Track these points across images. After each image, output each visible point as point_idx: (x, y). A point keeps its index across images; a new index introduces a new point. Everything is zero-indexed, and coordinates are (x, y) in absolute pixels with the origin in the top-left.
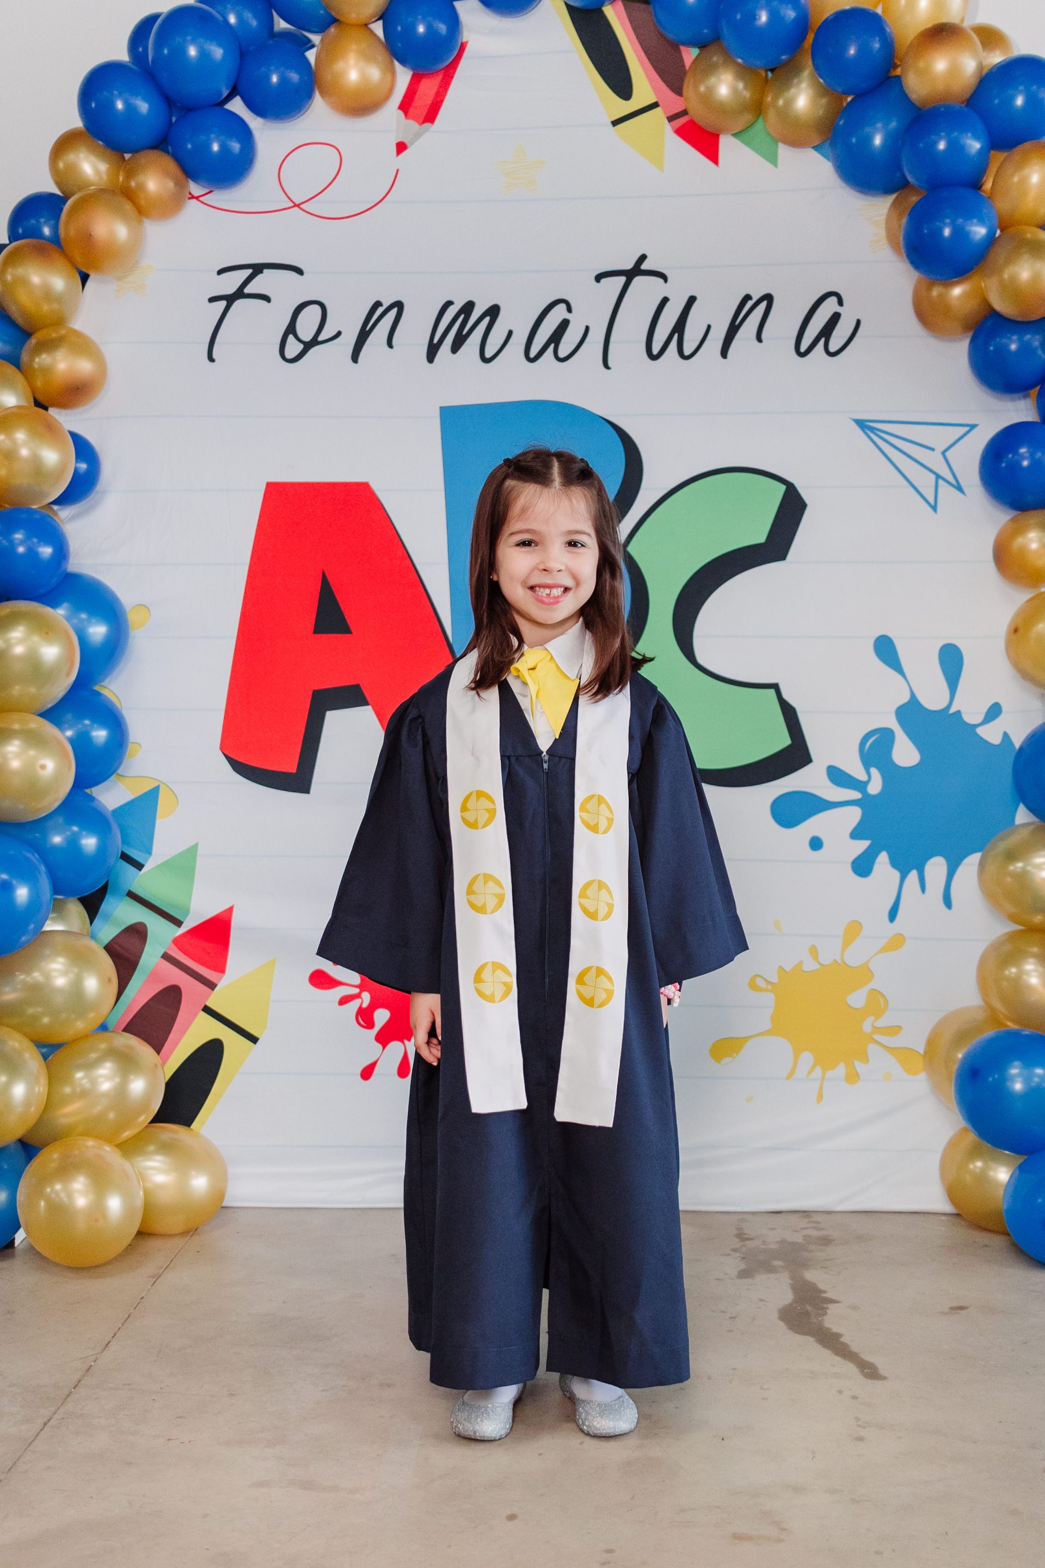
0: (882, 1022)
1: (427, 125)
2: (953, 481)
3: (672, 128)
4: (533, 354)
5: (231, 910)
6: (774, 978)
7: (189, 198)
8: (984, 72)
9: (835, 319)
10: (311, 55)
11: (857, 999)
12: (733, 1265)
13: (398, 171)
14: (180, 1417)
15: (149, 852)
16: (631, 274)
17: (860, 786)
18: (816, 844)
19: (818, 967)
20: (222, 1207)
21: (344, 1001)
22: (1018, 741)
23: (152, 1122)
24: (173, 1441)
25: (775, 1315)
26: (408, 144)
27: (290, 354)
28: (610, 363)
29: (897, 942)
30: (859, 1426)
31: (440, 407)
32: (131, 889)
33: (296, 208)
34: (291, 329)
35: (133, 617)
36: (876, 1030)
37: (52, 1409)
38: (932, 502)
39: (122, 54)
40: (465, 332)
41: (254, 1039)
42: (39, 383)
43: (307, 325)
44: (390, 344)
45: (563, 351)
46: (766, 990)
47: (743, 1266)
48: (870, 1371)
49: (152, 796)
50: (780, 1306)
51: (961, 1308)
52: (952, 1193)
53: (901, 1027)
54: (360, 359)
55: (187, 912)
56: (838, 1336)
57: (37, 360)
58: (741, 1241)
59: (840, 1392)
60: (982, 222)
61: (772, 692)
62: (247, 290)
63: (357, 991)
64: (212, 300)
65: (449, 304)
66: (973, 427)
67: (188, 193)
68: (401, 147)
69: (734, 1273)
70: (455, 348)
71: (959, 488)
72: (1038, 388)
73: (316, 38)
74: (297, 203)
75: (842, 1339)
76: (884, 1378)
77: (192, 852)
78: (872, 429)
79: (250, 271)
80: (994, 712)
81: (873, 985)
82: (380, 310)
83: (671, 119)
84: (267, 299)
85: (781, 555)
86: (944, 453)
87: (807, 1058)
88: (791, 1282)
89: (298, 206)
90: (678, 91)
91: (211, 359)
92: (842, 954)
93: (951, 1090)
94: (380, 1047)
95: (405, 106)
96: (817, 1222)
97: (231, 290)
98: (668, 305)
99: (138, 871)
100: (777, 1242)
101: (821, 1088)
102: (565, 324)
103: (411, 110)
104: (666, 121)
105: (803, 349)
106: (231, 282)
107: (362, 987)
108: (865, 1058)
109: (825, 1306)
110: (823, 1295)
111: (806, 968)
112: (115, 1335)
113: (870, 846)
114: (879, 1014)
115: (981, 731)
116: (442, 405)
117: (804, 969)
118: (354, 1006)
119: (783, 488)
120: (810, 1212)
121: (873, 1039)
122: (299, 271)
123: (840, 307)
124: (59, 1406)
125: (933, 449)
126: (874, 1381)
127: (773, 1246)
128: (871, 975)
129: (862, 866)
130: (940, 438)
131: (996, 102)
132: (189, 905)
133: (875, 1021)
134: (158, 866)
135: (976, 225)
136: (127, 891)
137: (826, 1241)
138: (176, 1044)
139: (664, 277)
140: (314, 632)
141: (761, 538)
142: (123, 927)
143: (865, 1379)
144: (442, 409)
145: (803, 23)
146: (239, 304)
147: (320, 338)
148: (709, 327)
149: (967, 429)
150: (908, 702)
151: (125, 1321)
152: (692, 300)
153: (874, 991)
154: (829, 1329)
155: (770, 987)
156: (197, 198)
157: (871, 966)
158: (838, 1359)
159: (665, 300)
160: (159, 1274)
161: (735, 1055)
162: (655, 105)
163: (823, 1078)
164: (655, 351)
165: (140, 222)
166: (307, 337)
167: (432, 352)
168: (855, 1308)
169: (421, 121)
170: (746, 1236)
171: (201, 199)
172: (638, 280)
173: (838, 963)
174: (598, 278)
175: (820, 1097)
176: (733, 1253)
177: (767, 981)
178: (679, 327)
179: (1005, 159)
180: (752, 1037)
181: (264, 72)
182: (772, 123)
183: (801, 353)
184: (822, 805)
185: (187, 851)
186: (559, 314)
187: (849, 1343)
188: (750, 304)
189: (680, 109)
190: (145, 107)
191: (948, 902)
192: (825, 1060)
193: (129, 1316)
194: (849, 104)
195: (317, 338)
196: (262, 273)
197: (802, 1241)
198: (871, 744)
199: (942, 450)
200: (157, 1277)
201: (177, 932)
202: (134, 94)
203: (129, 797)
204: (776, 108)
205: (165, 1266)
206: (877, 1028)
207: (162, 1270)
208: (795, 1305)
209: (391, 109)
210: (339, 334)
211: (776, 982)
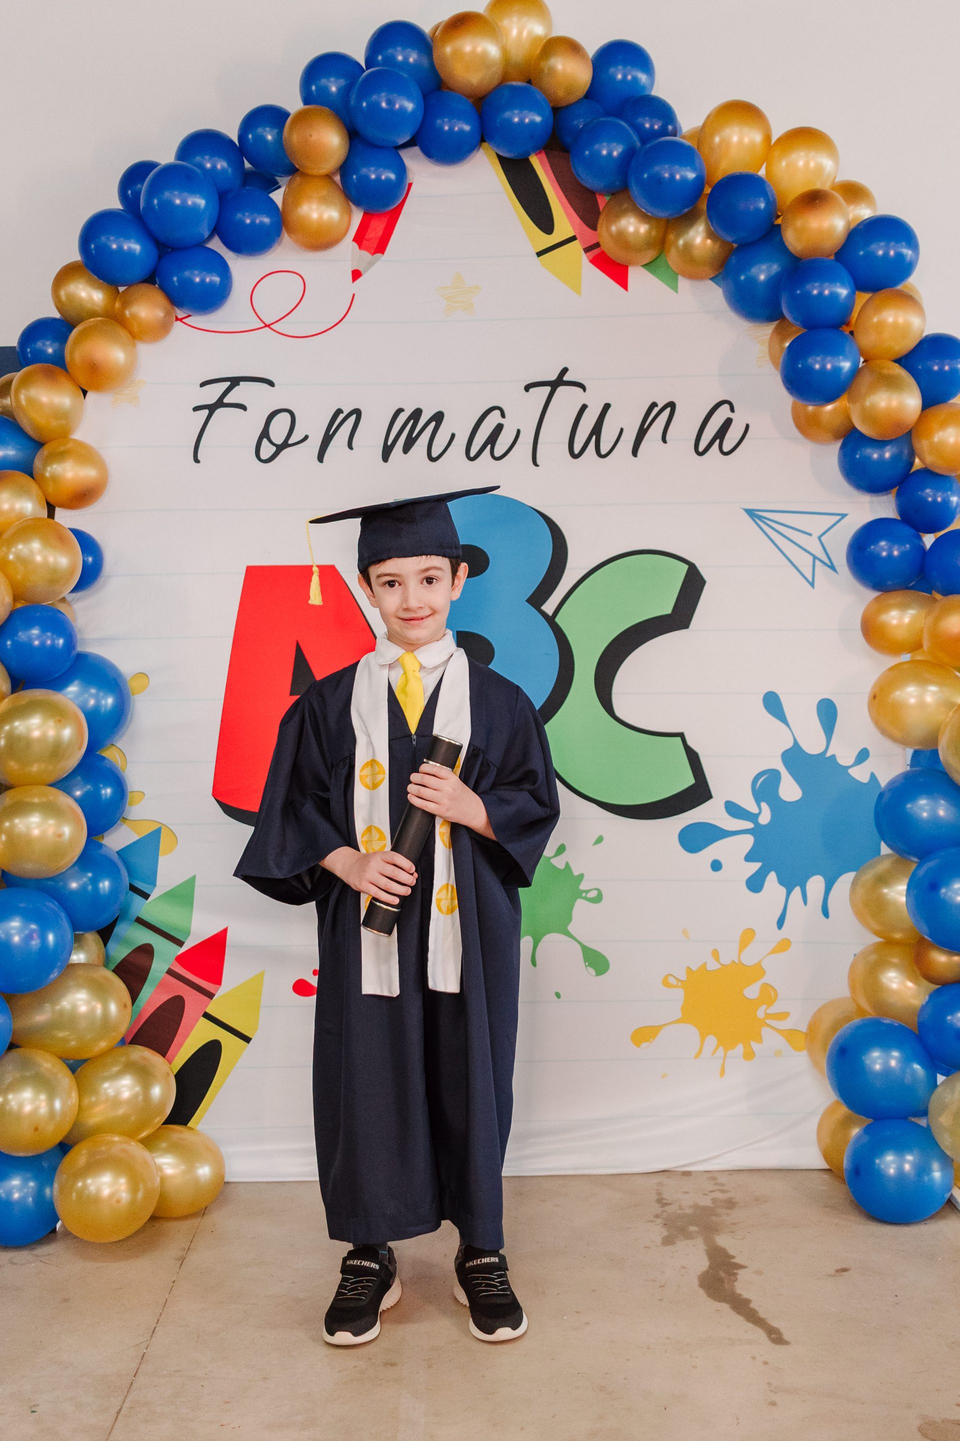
0: (772, 1010)
1: (378, 255)
2: (827, 562)
3: (588, 257)
4: (472, 454)
5: (225, 931)
6: (684, 978)
7: (175, 321)
8: (852, 226)
9: (728, 424)
11: (752, 991)
12: (657, 1232)
13: (354, 295)
14: (228, 1402)
15: (155, 885)
16: (555, 385)
17: (752, 817)
18: (716, 866)
19: (717, 966)
20: (225, 1183)
22: (884, 781)
23: (165, 1123)
24: (225, 1426)
25: (695, 1283)
26: (362, 273)
27: (264, 455)
28: (538, 462)
29: (784, 945)
30: (771, 1391)
32: (140, 916)
33: (267, 328)
34: (265, 434)
35: (133, 685)
36: (768, 1016)
37: (121, 1398)
38: (810, 579)
39: (116, 204)
40: (414, 436)
41: (247, 1039)
42: (50, 489)
43: (279, 430)
44: (350, 446)
45: (499, 450)
46: (677, 986)
47: (665, 1233)
48: (776, 1337)
49: (156, 835)
50: (699, 1273)
51: (844, 1270)
52: (826, 1150)
53: (789, 1013)
54: (325, 459)
55: (188, 933)
56: (748, 1301)
57: (49, 469)
58: (662, 1207)
59: (754, 1358)
60: (847, 357)
61: (679, 739)
62: (226, 400)
64: (196, 409)
65: (400, 411)
66: (844, 516)
67: (174, 318)
68: (356, 275)
69: (659, 1240)
70: (406, 449)
71: (833, 568)
72: (897, 488)
74: (268, 324)
75: (752, 1305)
76: (786, 1343)
77: (191, 883)
78: (760, 518)
79: (228, 383)
80: (863, 756)
81: (765, 980)
82: (341, 417)
83: (587, 250)
84: (243, 407)
85: (685, 624)
86: (819, 538)
87: (711, 1041)
88: (706, 1248)
89: (268, 326)
90: (593, 226)
91: (197, 460)
92: (739, 956)
95: (359, 239)
96: (723, 1185)
97: (212, 400)
98: (587, 411)
99: (145, 900)
100: (691, 1207)
101: (723, 1065)
102: (499, 428)
103: (364, 242)
104: (583, 252)
105: (701, 448)
106: (212, 394)
108: (759, 1039)
109: (735, 1271)
110: (733, 1260)
111: (708, 968)
112: (158, 1321)
113: (761, 868)
114: (770, 1002)
115: (850, 771)
117: (708, 969)
119: (686, 567)
120: (714, 1171)
121: (766, 1023)
122: (271, 384)
123: (732, 414)
124: (125, 1394)
125: (810, 535)
126: (780, 1346)
127: (689, 1211)
128: (763, 971)
129: (755, 884)
130: (817, 525)
131: (861, 253)
132: (190, 926)
133: (765, 1010)
134: (161, 896)
135: (843, 360)
136: (136, 918)
137: (731, 1204)
138: (181, 1045)
139: (583, 387)
140: (290, 695)
141: (668, 610)
142: (133, 948)
143: (773, 1345)
145: (700, 183)
146: (219, 412)
147: (290, 442)
148: (622, 430)
149: (839, 517)
150: (792, 747)
151: (164, 1306)
152: (607, 407)
153: (766, 985)
154: (740, 1295)
155: (680, 984)
156: (181, 320)
157: (763, 965)
158: (750, 1325)
159: (584, 407)
160: (184, 1256)
161: (651, 1040)
162: (573, 239)
163: (725, 1056)
164: (577, 451)
165: (134, 346)
166: (279, 441)
167: (387, 453)
168: (759, 1273)
169: (372, 252)
170: (667, 1202)
171: (184, 320)
172: (561, 390)
173: (736, 963)
174: (527, 388)
175: (723, 1072)
176: (656, 1219)
177: (678, 979)
178: (597, 430)
179: (868, 300)
180: (666, 1025)
181: (239, 215)
182: (673, 257)
183: (700, 452)
184: (721, 834)
185: (186, 882)
186: (494, 419)
187: (757, 1308)
188: (656, 410)
189: (594, 242)
190: (136, 247)
191: (826, 913)
192: (727, 1042)
193: (166, 1300)
194: (737, 248)
195: (287, 441)
196: (239, 385)
197: (712, 1205)
198: (761, 785)
199: (819, 535)
200: (182, 1260)
201: (179, 951)
202: (128, 238)
203: (135, 837)
204: (677, 247)
205: (187, 1247)
206: (770, 1014)
207: (185, 1252)
208: (711, 1272)
209: (348, 244)
210: (306, 437)
211: (684, 980)
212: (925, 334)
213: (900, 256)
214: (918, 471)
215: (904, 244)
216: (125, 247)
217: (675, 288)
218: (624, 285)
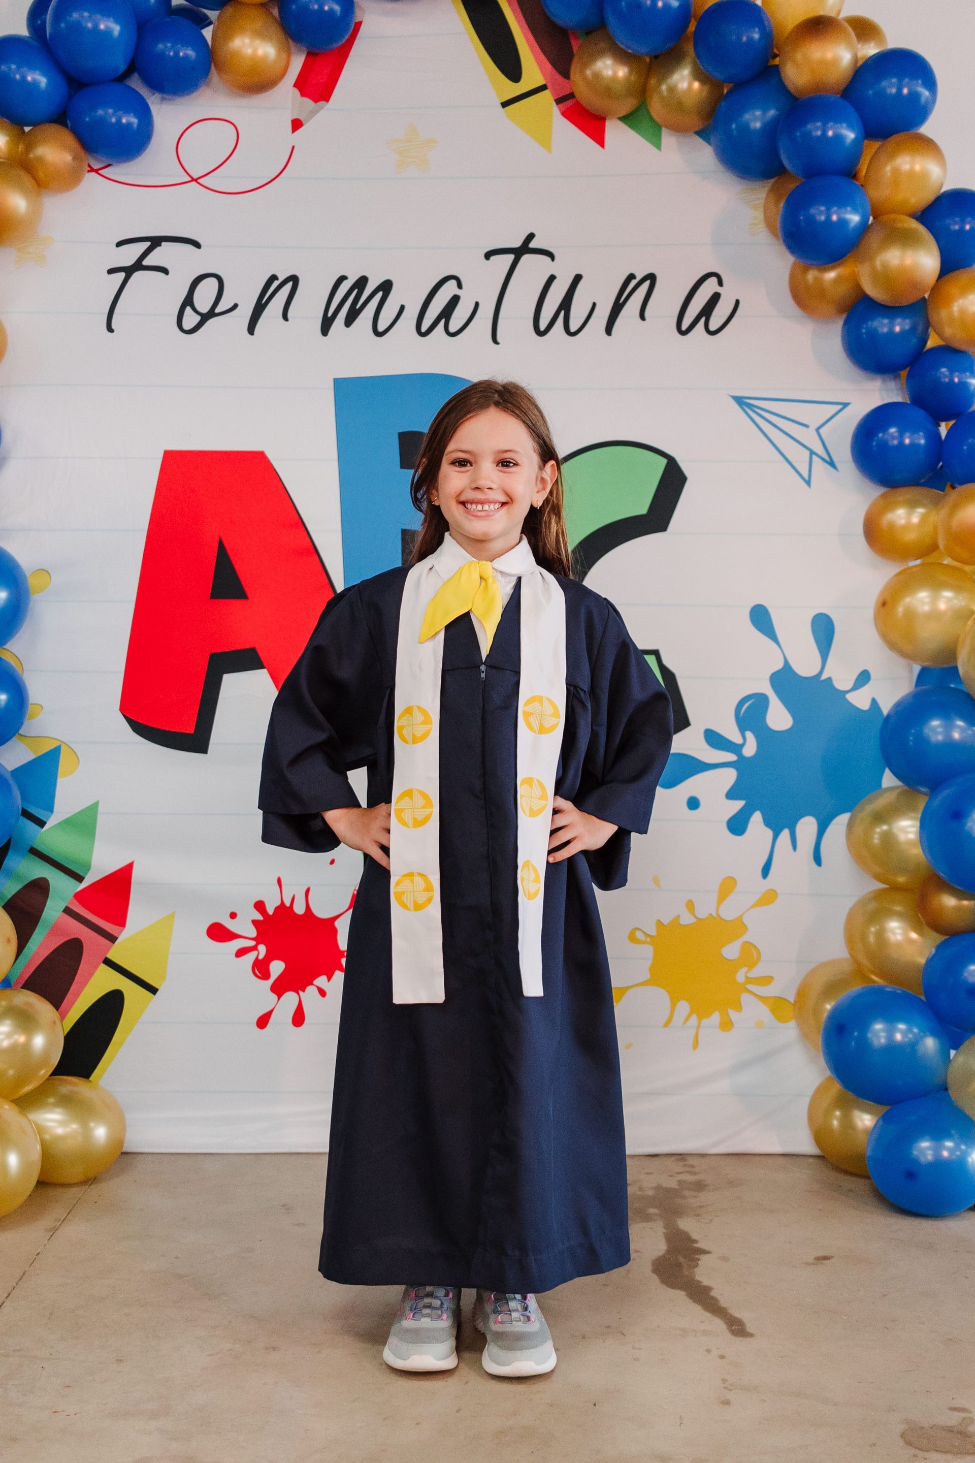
0: (754, 973)
1: (322, 103)
2: (827, 458)
3: (560, 110)
4: (424, 328)
5: (130, 866)
6: (653, 932)
7: (89, 171)
8: (860, 63)
9: (715, 298)
10: (207, 33)
11: (731, 951)
13: (293, 147)
14: (68, 1387)
15: (51, 809)
16: (519, 252)
17: (735, 748)
18: (693, 804)
19: (694, 920)
20: (123, 1154)
21: (241, 953)
22: (886, 707)
23: (52, 1075)
24: (58, 1414)
25: (649, 1268)
26: (304, 122)
27: (188, 324)
28: (499, 339)
29: (769, 897)
30: (726, 1388)
31: (334, 379)
32: (33, 846)
33: (194, 183)
34: (189, 301)
35: (32, 582)
36: (749, 980)
38: (806, 477)
39: (22, 30)
40: (358, 307)
41: (153, 990)
43: (204, 297)
44: (285, 317)
45: (454, 326)
46: (645, 942)
48: (737, 1328)
49: (54, 754)
50: (654, 1258)
51: (826, 1258)
52: (820, 1135)
53: (773, 978)
54: (256, 331)
55: (88, 867)
56: (708, 1289)
59: (708, 1351)
60: (855, 210)
62: (146, 262)
63: (253, 943)
64: (111, 271)
65: (342, 279)
66: (846, 405)
67: (87, 166)
68: (297, 124)
70: (349, 322)
71: (832, 464)
72: (908, 369)
73: (212, 14)
74: (195, 177)
75: (713, 1294)
76: (751, 1335)
77: (94, 808)
78: (750, 406)
79: (148, 244)
80: (864, 678)
81: (746, 937)
82: (276, 284)
83: (558, 101)
84: (165, 271)
85: (662, 525)
86: (817, 430)
87: (683, 1007)
88: (665, 1231)
89: (193, 180)
90: (565, 73)
91: (110, 329)
92: (718, 910)
93: (819, 1039)
94: (275, 997)
95: (301, 84)
96: (692, 1166)
97: (129, 262)
98: (555, 282)
99: (39, 828)
100: (652, 1188)
101: (696, 1036)
102: (455, 300)
103: (307, 88)
104: (554, 103)
105: (684, 326)
106: (130, 255)
107: (258, 940)
108: (738, 1007)
109: (697, 1257)
110: (696, 1245)
111: (683, 921)
112: (9, 1295)
113: (745, 806)
114: (751, 965)
115: (850, 697)
116: (335, 377)
117: (682, 923)
118: (250, 957)
119: (664, 461)
120: (684, 1154)
121: (746, 989)
122: (197, 245)
123: (721, 288)
125: (807, 426)
126: (741, 1339)
127: (651, 1193)
128: (745, 928)
129: (737, 825)
130: (815, 415)
131: (871, 92)
132: (91, 859)
133: (747, 973)
134: (59, 824)
135: (850, 213)
136: (29, 848)
138: (77, 995)
139: (551, 256)
140: (211, 598)
141: (643, 510)
142: (26, 883)
143: (733, 1338)
144: (337, 382)
145: (685, 13)
146: (138, 276)
147: (217, 311)
148: (594, 305)
149: (840, 407)
150: (782, 669)
151: (20, 1280)
152: (578, 278)
153: (747, 943)
154: (700, 1282)
155: (648, 939)
156: (96, 171)
157: (744, 920)
158: (707, 1315)
159: (552, 278)
160: (57, 1227)
162: (543, 88)
163: (698, 1027)
164: (542, 327)
165: (40, 196)
166: (204, 308)
167: (326, 325)
168: (724, 1259)
169: (315, 99)
171: (100, 172)
172: (526, 258)
173: (713, 917)
174: (488, 255)
175: (696, 1044)
177: (646, 934)
178: (566, 304)
179: (878, 149)
180: (631, 987)
181: (160, 46)
182: (656, 108)
183: (682, 331)
184: (701, 767)
185: (88, 808)
186: (449, 290)
187: (719, 1297)
188: (633, 283)
189: (568, 92)
190: (43, 81)
191: (818, 859)
192: (700, 1010)
193: (24, 1274)
194: (729, 92)
195: (214, 310)
196: (160, 245)
197: (677, 1187)
198: (746, 709)
199: (817, 426)
200: (54, 1230)
201: (78, 887)
202: (32, 67)
203: (31, 756)
204: (660, 93)
205: (63, 1219)
206: (750, 978)
207: (60, 1223)
208: (668, 1256)
209: (287, 87)
210: (235, 306)
211: (653, 934)
212: (943, 190)
213: (914, 97)
214: (932, 350)
215: (920, 82)
216: (29, 78)
217: (658, 146)
218: (601, 142)
